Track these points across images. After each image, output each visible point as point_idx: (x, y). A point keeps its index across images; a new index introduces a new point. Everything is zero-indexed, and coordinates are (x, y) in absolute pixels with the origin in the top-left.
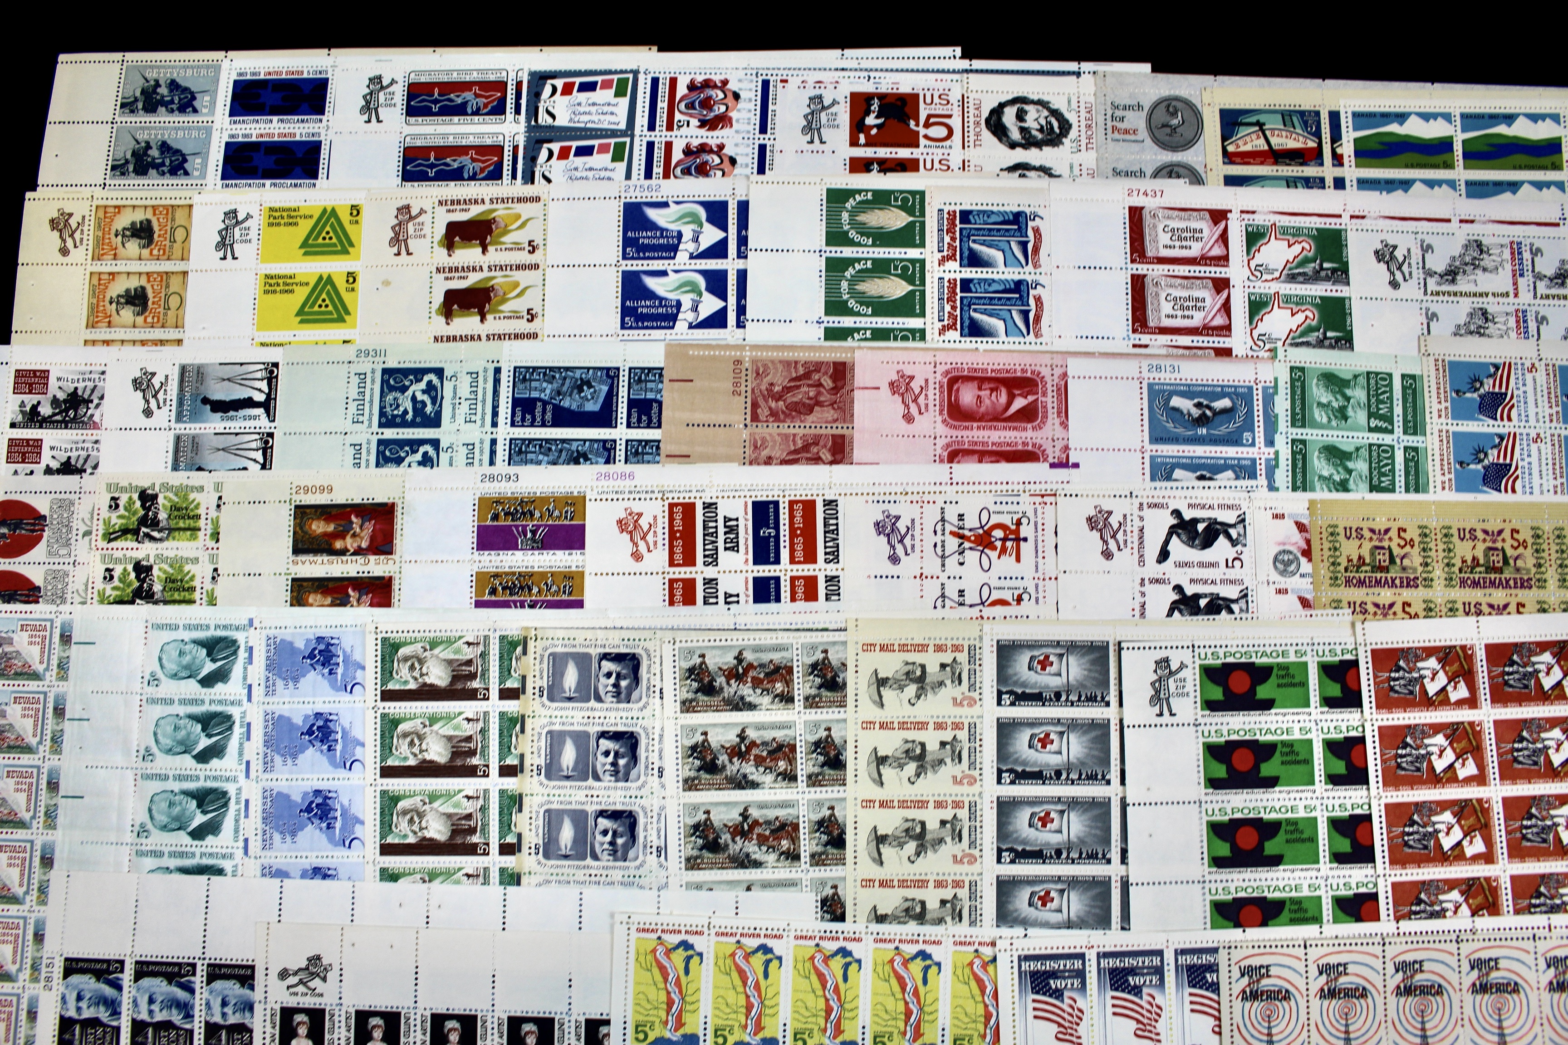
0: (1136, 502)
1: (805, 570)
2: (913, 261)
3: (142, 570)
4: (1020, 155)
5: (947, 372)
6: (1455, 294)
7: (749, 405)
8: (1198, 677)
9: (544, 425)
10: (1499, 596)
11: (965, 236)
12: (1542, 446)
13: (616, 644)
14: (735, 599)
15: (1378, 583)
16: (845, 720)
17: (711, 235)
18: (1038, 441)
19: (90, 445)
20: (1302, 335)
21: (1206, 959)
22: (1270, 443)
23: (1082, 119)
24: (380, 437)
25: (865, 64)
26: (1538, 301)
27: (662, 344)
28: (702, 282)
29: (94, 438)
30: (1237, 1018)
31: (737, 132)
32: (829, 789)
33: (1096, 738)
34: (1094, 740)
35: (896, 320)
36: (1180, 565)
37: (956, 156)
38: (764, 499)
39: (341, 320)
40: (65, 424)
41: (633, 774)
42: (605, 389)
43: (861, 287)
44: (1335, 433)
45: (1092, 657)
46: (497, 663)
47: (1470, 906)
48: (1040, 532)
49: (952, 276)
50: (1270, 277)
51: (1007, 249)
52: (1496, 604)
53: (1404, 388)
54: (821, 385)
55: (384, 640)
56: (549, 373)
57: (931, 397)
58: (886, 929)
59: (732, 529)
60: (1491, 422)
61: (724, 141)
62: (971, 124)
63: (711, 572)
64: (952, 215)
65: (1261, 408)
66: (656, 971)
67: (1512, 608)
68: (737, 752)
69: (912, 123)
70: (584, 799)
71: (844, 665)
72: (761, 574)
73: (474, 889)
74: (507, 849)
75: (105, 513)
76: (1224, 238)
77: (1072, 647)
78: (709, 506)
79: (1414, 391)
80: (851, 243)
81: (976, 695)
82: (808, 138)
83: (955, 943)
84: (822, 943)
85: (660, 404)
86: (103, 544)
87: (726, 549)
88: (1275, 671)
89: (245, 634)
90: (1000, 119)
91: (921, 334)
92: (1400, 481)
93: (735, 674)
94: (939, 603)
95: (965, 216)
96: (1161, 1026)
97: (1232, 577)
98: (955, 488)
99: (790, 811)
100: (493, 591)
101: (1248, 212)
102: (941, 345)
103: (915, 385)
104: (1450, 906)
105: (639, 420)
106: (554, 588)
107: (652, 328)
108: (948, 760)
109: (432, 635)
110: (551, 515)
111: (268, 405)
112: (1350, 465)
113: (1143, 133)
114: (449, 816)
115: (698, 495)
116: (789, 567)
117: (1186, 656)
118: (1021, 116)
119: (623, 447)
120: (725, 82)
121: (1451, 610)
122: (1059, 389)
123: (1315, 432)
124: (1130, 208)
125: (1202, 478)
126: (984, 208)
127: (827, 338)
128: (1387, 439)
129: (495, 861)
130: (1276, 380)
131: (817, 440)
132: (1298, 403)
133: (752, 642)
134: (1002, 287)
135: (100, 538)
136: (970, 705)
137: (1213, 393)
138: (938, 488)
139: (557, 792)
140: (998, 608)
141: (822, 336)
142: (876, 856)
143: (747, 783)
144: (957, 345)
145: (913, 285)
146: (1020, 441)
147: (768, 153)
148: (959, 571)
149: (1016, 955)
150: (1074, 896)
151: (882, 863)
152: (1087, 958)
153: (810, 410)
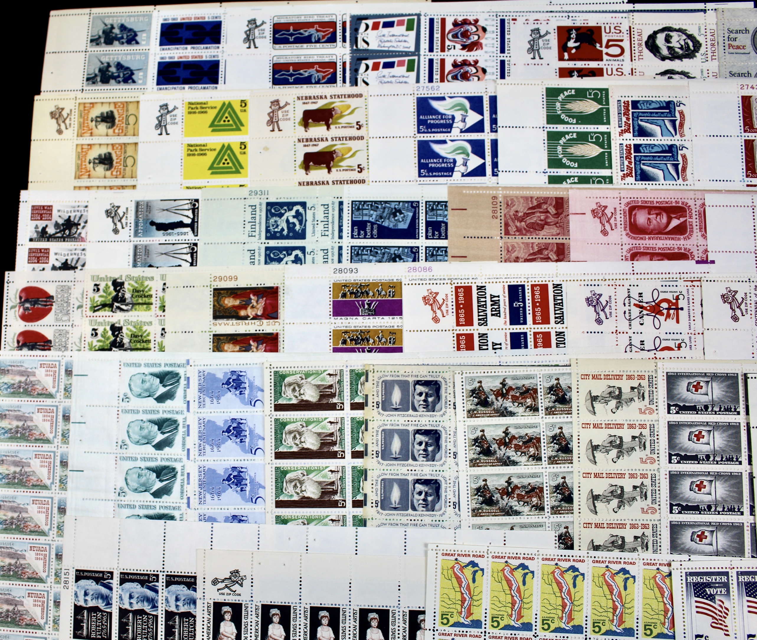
0: (753, 285)
1: (543, 328)
2: (602, 133)
3: (116, 329)
5: (628, 203)
7: (503, 225)
9: (372, 237)
11: (636, 117)
13: (425, 375)
14: (499, 346)
16: (571, 422)
17: (473, 118)
18: (688, 247)
19: (80, 252)
23: (708, 40)
24: (267, 245)
25: (566, 8)
27: (446, 186)
28: (469, 147)
29: (82, 247)
31: (486, 52)
32: (562, 466)
33: (731, 434)
34: (730, 436)
35: (593, 171)
37: (627, 66)
38: (515, 283)
39: (238, 172)
40: (63, 239)
41: (438, 456)
42: (411, 214)
43: (570, 150)
45: (727, 383)
46: (349, 387)
48: (691, 304)
49: (628, 142)
51: (663, 125)
54: (548, 212)
55: (276, 373)
56: (374, 205)
57: (618, 219)
58: (600, 554)
59: (495, 303)
61: (478, 58)
62: (636, 45)
63: (483, 330)
64: (626, 103)
66: (454, 580)
68: (503, 443)
69: (598, 45)
70: (407, 472)
71: (570, 388)
72: (515, 331)
73: (337, 529)
74: (357, 504)
75: (91, 294)
77: (714, 377)
78: (481, 288)
80: (563, 122)
81: (653, 407)
82: (531, 56)
83: (644, 564)
84: (559, 563)
85: (446, 224)
86: (91, 313)
87: (492, 315)
89: (184, 369)
90: (654, 41)
91: (610, 180)
93: (501, 394)
94: (628, 349)
95: (635, 104)
98: (636, 276)
100: (345, 342)
102: (623, 186)
103: (608, 212)
105: (433, 235)
106: (384, 340)
107: (439, 176)
108: (637, 448)
109: (306, 369)
110: (379, 294)
111: (193, 226)
113: (750, 48)
114: (320, 483)
115: (473, 281)
116: (533, 326)
118: (668, 39)
119: (424, 251)
120: (476, 21)
122: (700, 214)
124: (743, 97)
126: (647, 99)
127: (550, 183)
129: (350, 511)
131: (546, 247)
133: (511, 373)
134: (660, 149)
135: (88, 309)
136: (650, 413)
138: (625, 277)
139: (389, 468)
140: (666, 352)
141: (547, 181)
142: (593, 508)
143: (510, 461)
144: (633, 186)
145: (603, 148)
146: (676, 247)
147: (506, 66)
148: (640, 328)
149: (684, 572)
150: (720, 535)
151: (596, 512)
152: (730, 575)
153: (542, 228)
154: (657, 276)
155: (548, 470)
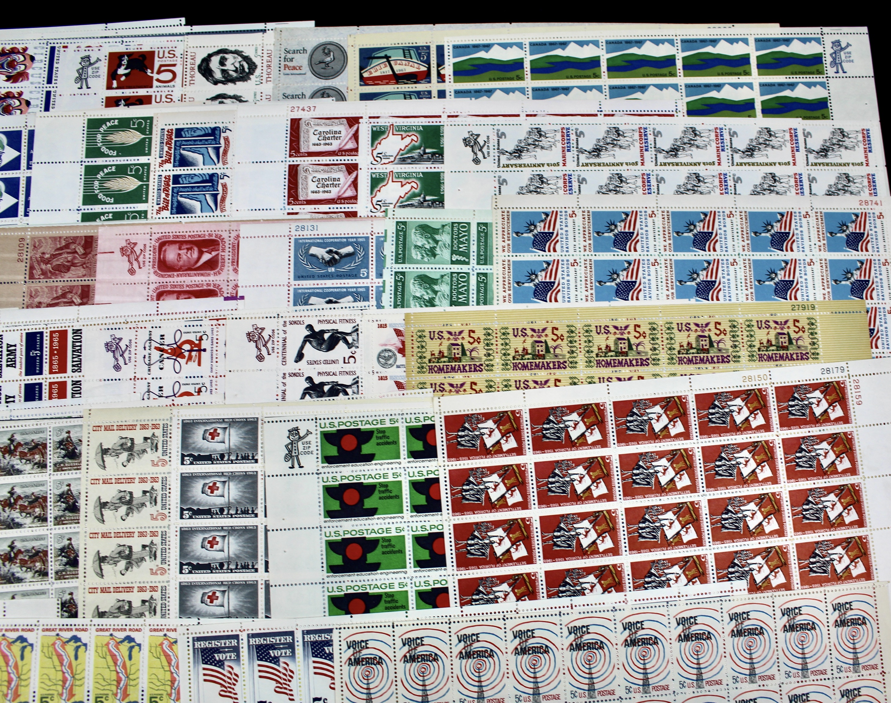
0: (281, 321)
1: (59, 377)
2: (142, 165)
4: (221, 89)
5: (159, 239)
6: (520, 166)
7: (28, 268)
8: (319, 440)
10: (542, 375)
11: (178, 146)
12: (578, 268)
14: (12, 399)
15: (453, 369)
16: (79, 479)
17: (10, 155)
18: (217, 283)
20: (409, 199)
21: (324, 637)
22: (380, 275)
23: (265, 61)
25: (121, 33)
26: (580, 168)
28: (3, 187)
30: (346, 678)
31: (32, 83)
32: (68, 526)
33: (248, 485)
34: (246, 487)
35: (129, 205)
36: (310, 363)
37: (177, 92)
38: (34, 331)
43: (107, 184)
44: (426, 266)
45: (246, 429)
47: (515, 594)
48: (215, 344)
49: (168, 173)
50: (387, 161)
51: (206, 153)
52: (539, 380)
53: (479, 232)
54: (76, 252)
57: (147, 256)
59: (12, 353)
60: (541, 253)
61: (23, 90)
62: (188, 70)
64: (170, 132)
65: (374, 252)
67: (551, 383)
69: (149, 71)
71: (80, 441)
72: (30, 382)
76: (356, 136)
77: (233, 422)
79: (486, 234)
80: (103, 155)
81: (167, 458)
82: (79, 85)
83: (151, 630)
84: (61, 633)
87: (8, 366)
88: (375, 434)
90: (208, 65)
91: (143, 214)
92: (473, 296)
93: (9, 450)
94: (146, 397)
95: (179, 132)
96: (293, 685)
97: (347, 370)
98: (160, 317)
99: (42, 542)
101: (374, 117)
102: (158, 221)
103: (137, 249)
104: (501, 594)
108: (148, 504)
112: (436, 288)
113: (306, 68)
116: (49, 376)
117: (311, 426)
118: (222, 62)
120: (25, 49)
121: (506, 386)
122: (233, 246)
123: (411, 266)
124: (292, 120)
125: (330, 302)
126: (193, 126)
127: (83, 220)
128: (464, 268)
130: (386, 231)
131: (71, 290)
132: (401, 246)
133: (21, 428)
134: (200, 179)
136: (163, 465)
137: (341, 243)
138: (148, 318)
140: (185, 397)
141: (80, 218)
142: (99, 571)
143: (14, 524)
144: (168, 220)
145: (143, 181)
146: (205, 283)
147: (52, 97)
148: (160, 373)
149: (191, 637)
150: (232, 595)
151: (102, 576)
152: (241, 638)
153: (68, 269)
154: (181, 316)
155: (53, 532)
